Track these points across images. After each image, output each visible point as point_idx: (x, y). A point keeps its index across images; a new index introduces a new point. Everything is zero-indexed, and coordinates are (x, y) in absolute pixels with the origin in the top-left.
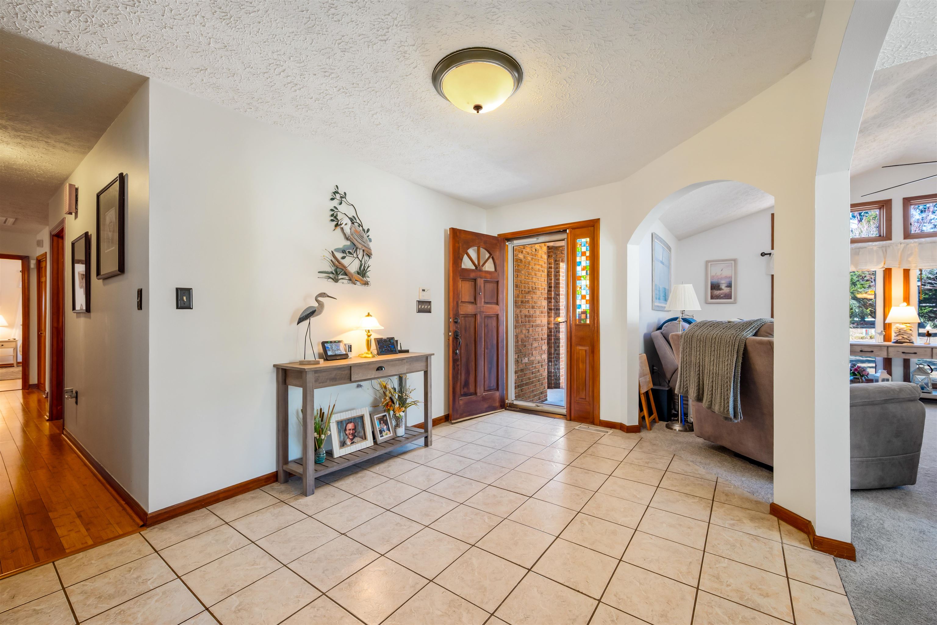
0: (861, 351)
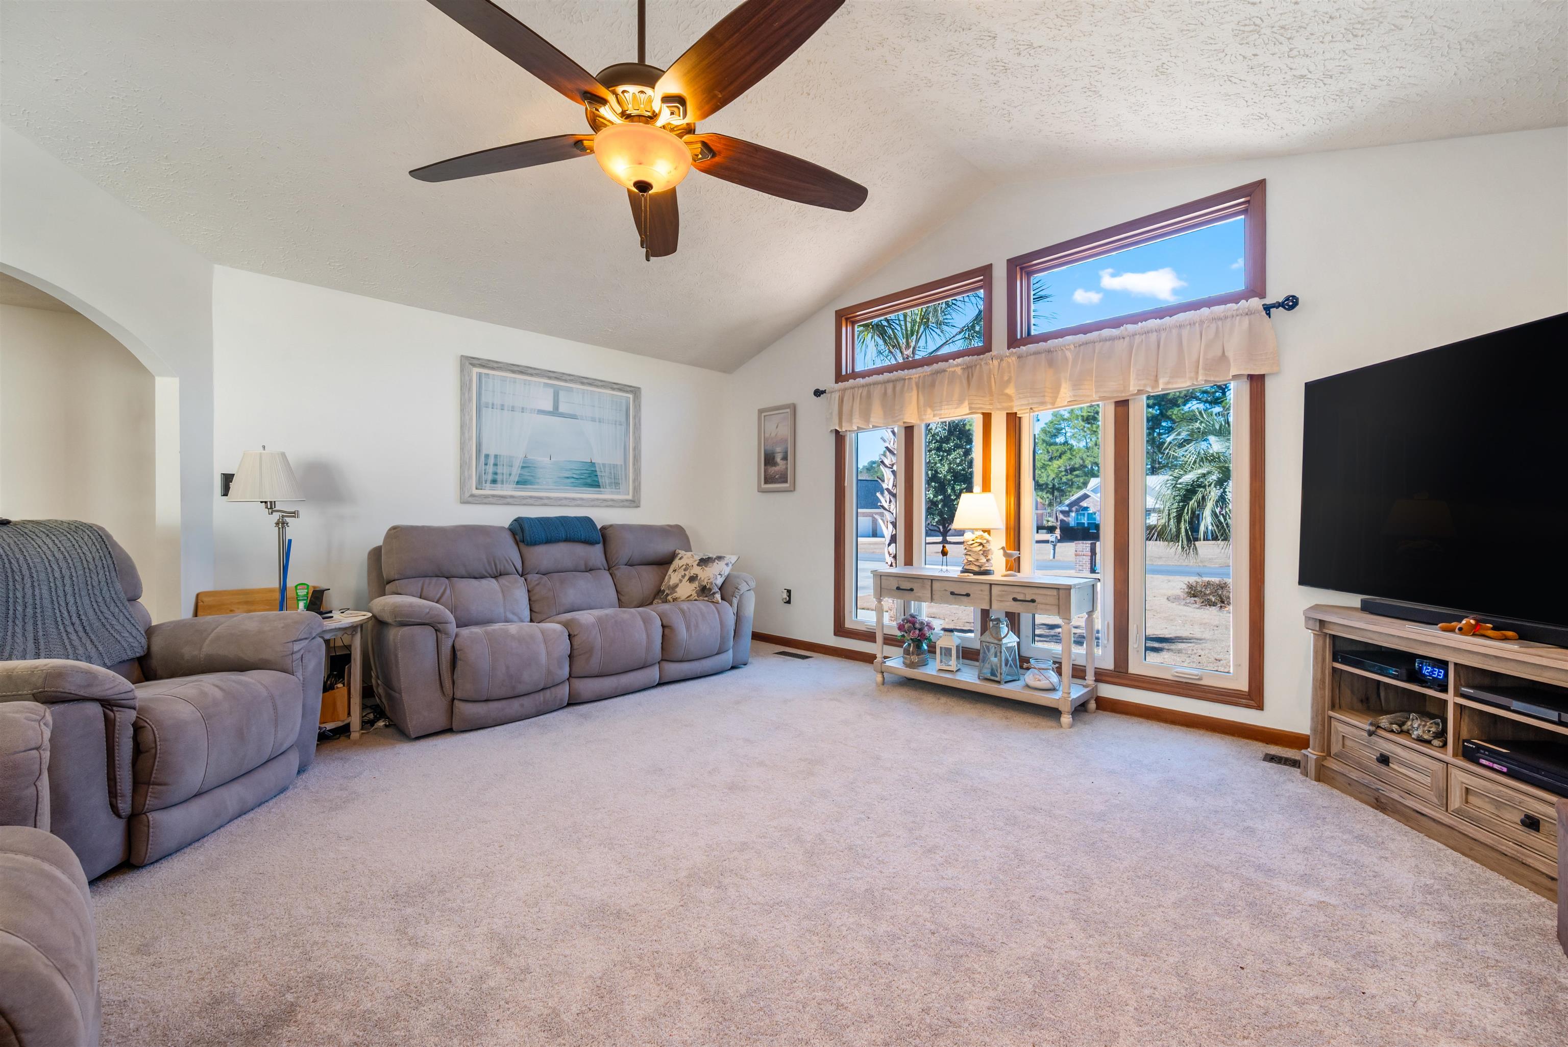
0: (898, 588)
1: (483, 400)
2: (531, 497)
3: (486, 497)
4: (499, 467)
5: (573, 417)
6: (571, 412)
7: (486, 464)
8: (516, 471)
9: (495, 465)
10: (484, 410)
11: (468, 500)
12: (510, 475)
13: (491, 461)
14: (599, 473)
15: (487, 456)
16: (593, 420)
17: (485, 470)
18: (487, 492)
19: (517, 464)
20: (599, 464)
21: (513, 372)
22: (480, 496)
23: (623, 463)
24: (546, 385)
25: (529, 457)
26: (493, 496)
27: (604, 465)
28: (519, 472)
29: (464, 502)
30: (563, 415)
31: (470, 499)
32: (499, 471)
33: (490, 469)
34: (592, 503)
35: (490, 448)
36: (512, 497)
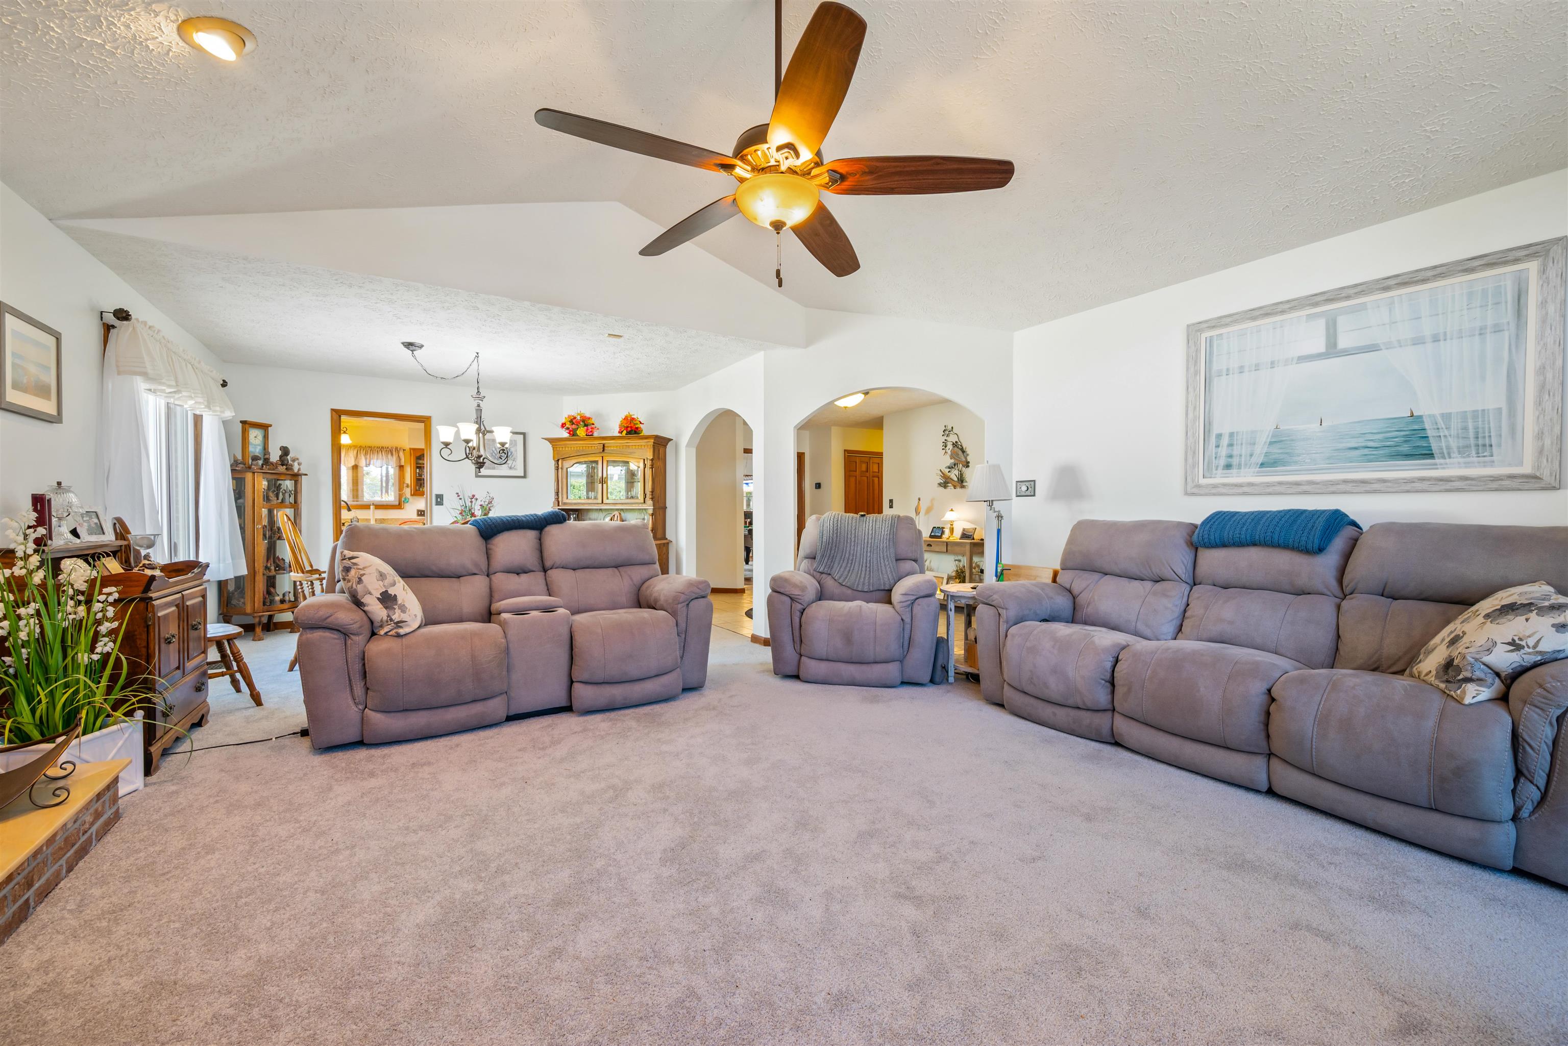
1: (1215, 367)
2: (1280, 483)
3: (1215, 486)
4: (1235, 447)
5: (1372, 348)
6: (1368, 343)
7: (1217, 446)
8: (1260, 450)
9: (1231, 445)
10: (1215, 381)
11: (1193, 490)
12: (1251, 455)
13: (1225, 441)
14: (1430, 433)
15: (1219, 436)
16: (1418, 341)
17: (1216, 453)
18: (1218, 480)
19: (1263, 439)
20: (1432, 417)
21: (1254, 319)
22: (1207, 486)
23: (1503, 404)
24: (1309, 317)
25: (1283, 427)
26: (1224, 485)
27: (1447, 417)
28: (1265, 450)
29: (1187, 494)
30: (1346, 353)
31: (1195, 490)
32: (1235, 453)
33: (1223, 451)
34: (1408, 487)
35: (1222, 426)
36: (1251, 484)
